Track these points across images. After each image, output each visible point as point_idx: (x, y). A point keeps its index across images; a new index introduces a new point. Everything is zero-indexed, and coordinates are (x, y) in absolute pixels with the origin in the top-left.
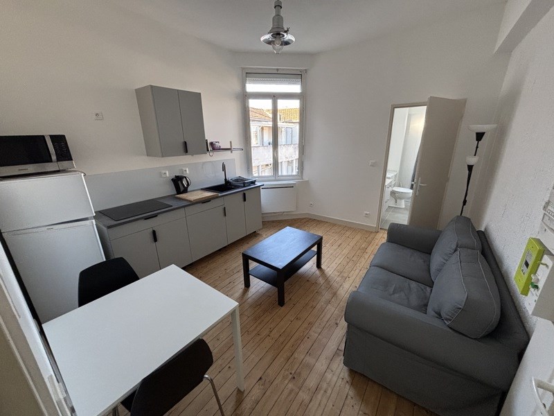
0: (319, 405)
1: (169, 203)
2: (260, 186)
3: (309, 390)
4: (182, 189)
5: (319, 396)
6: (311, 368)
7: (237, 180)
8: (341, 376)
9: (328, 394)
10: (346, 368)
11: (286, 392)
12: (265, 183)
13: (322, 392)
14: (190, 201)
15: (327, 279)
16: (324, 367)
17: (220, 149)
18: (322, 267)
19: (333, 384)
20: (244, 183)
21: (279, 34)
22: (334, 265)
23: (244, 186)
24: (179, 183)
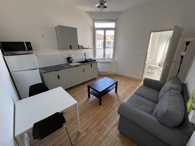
0: (106, 142)
1: (65, 66)
2: (97, 62)
3: (103, 136)
4: (70, 62)
5: (106, 139)
6: (105, 128)
7: (90, 59)
8: (116, 133)
9: (110, 139)
10: (118, 131)
11: (95, 136)
12: (99, 61)
13: (108, 138)
14: (71, 66)
15: (118, 97)
16: (110, 129)
17: (84, 48)
18: (118, 92)
19: (112, 136)
20: (92, 61)
21: (102, 3)
22: (122, 92)
23: (92, 62)
24: (69, 60)
